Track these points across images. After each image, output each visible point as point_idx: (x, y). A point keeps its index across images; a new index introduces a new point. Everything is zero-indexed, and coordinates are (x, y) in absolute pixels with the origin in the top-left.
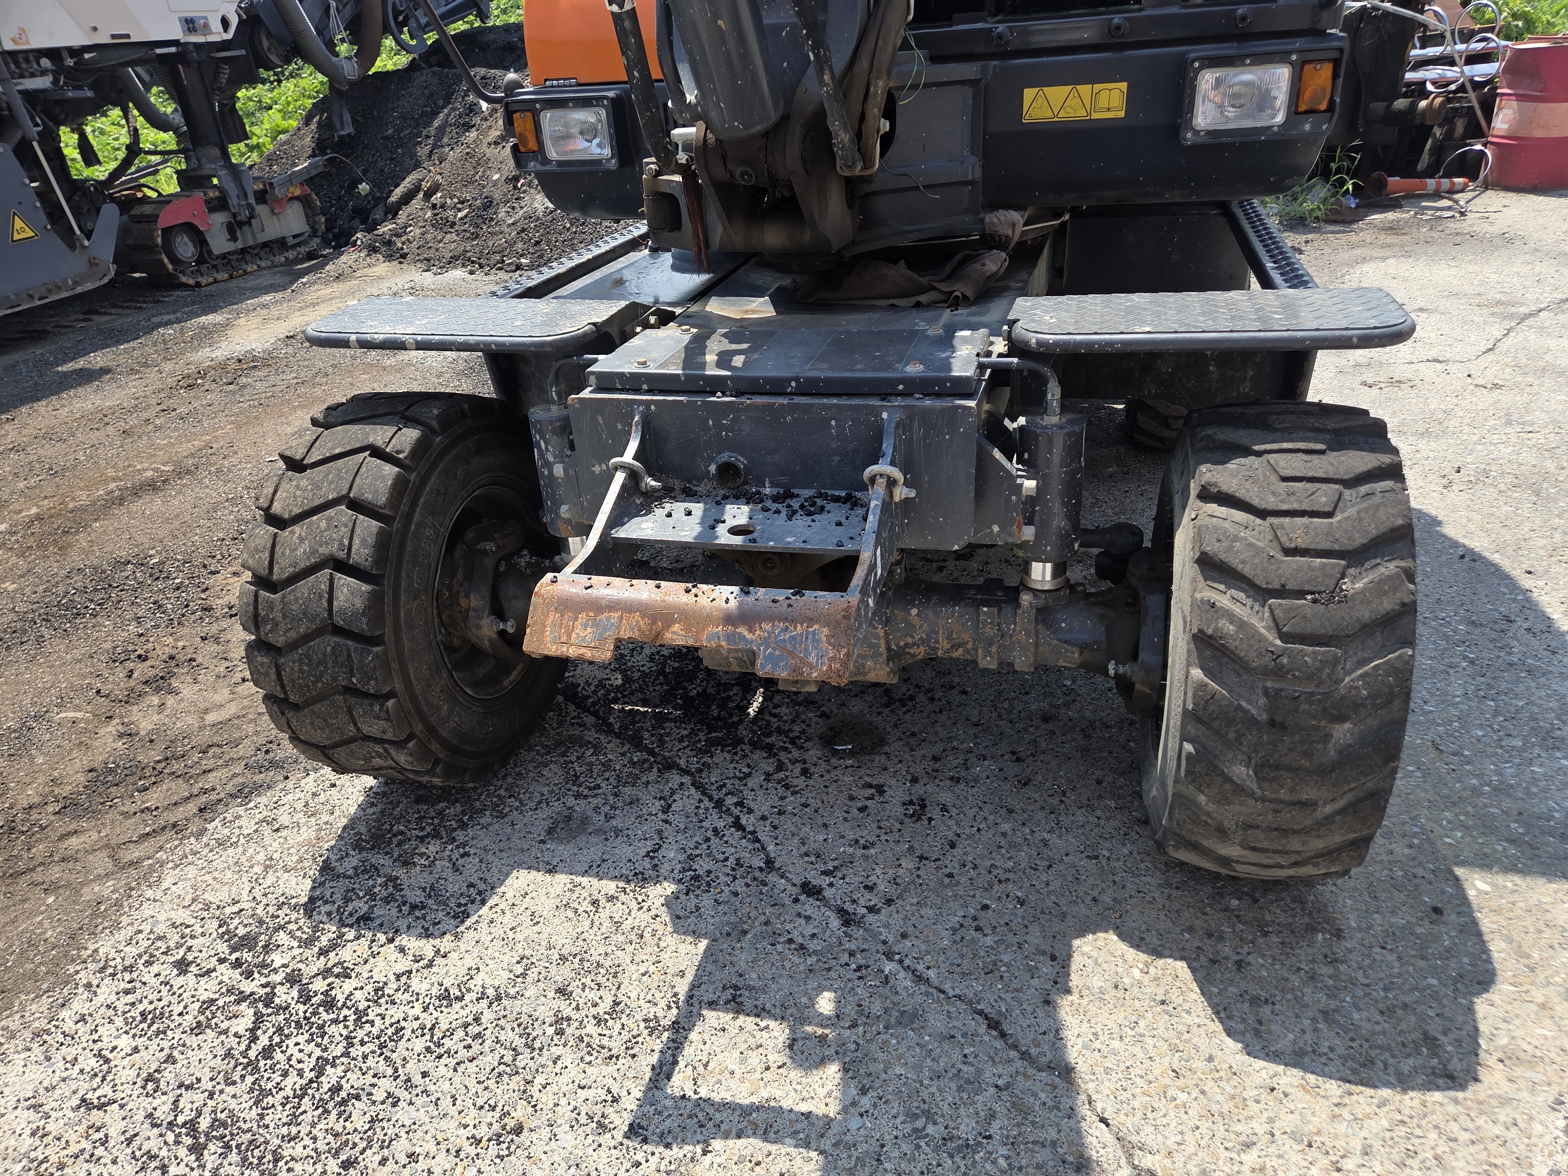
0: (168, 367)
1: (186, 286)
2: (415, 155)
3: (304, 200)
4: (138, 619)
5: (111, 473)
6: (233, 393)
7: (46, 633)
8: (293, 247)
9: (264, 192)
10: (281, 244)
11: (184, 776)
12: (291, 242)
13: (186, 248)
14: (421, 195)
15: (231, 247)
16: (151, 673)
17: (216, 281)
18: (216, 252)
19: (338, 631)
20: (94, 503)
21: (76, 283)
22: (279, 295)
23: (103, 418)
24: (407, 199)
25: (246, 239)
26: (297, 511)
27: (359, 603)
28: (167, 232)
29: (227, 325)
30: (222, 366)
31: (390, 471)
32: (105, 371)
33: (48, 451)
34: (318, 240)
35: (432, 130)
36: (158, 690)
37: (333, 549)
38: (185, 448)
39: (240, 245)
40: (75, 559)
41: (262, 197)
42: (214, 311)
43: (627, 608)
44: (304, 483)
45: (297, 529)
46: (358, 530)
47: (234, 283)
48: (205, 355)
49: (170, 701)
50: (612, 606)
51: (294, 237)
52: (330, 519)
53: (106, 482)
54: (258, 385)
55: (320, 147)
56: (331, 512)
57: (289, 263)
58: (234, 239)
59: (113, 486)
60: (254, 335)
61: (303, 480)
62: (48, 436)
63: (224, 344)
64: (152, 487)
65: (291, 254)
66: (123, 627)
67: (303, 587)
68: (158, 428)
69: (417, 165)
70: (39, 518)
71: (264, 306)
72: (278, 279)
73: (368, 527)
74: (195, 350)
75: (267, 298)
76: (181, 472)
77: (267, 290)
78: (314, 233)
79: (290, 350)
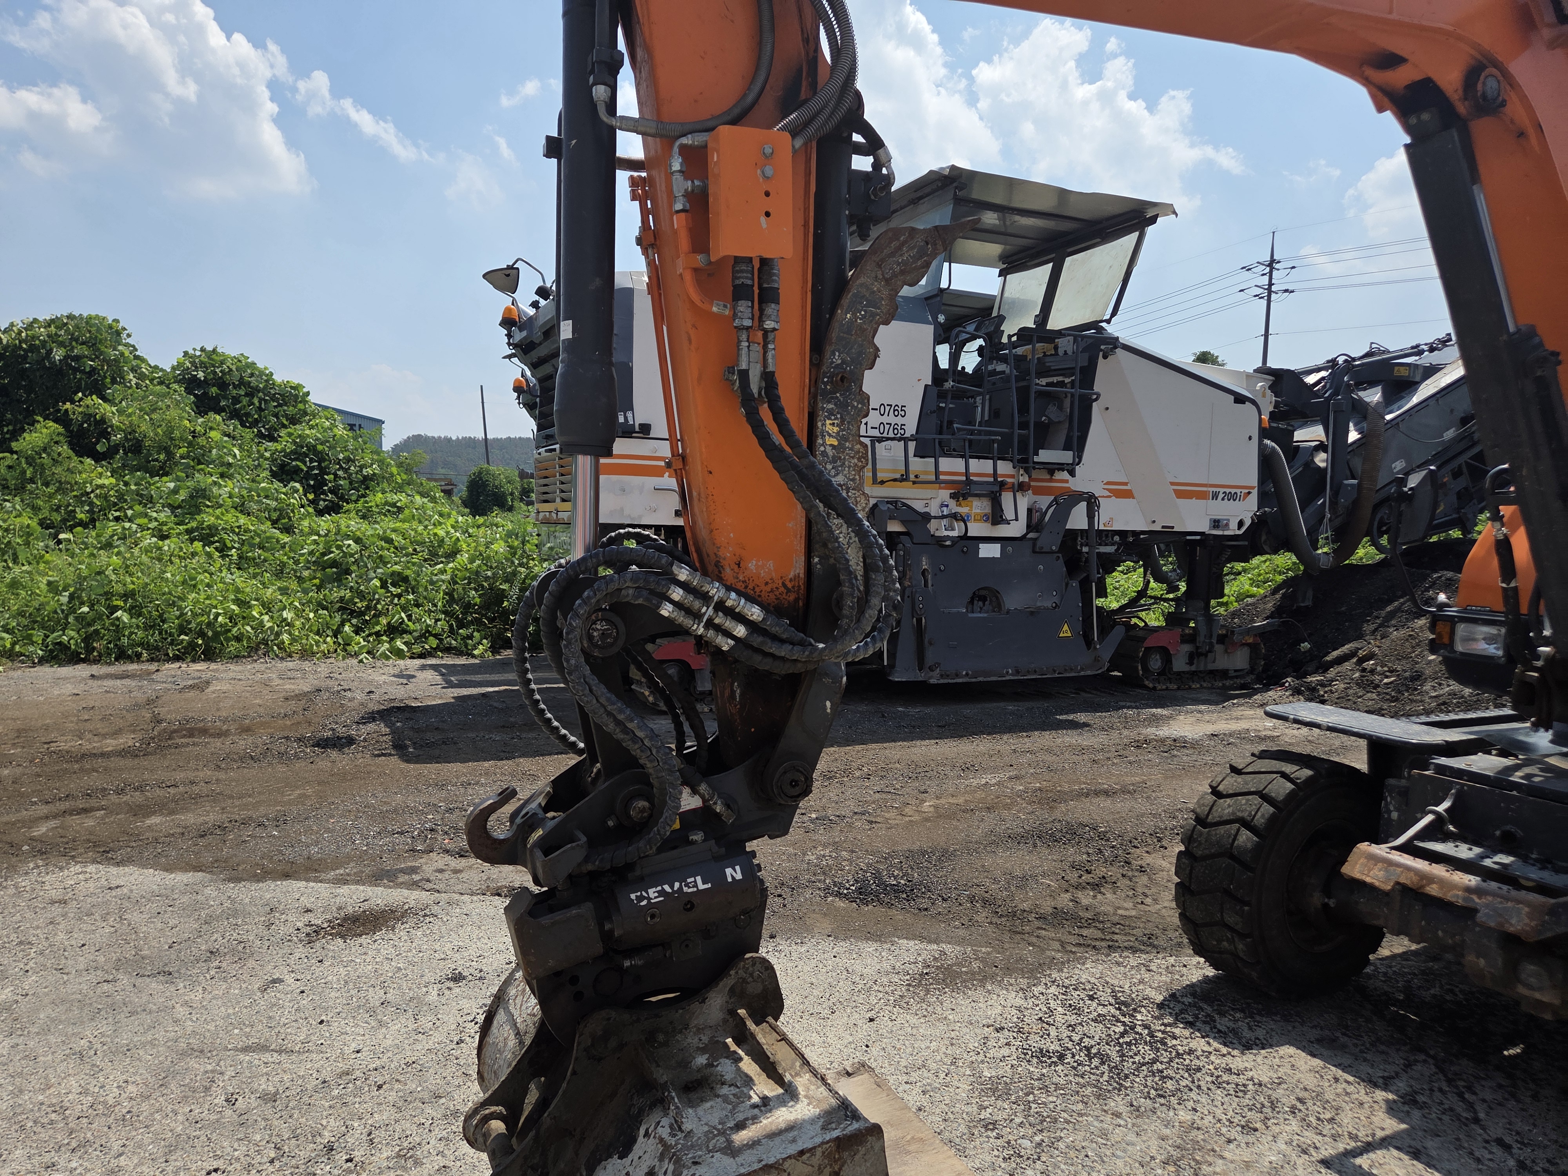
0: (1126, 732)
1: (1146, 687)
2: (1361, 629)
3: (1253, 648)
4: (1088, 854)
5: (1083, 779)
6: (1167, 758)
7: (1039, 843)
8: (1232, 678)
9: (1225, 636)
10: (1224, 674)
11: (1102, 930)
12: (1232, 674)
13: (1156, 663)
14: (1355, 660)
15: (1187, 668)
16: (1092, 880)
17: (1167, 689)
18: (1175, 670)
19: (1232, 857)
20: (1072, 791)
21: (1082, 669)
22: (1212, 708)
23: (1082, 750)
24: (1340, 660)
25: (1200, 665)
26: (1231, 792)
27: (1249, 845)
28: (1148, 649)
29: (1170, 717)
30: (1163, 741)
31: (1290, 786)
32: (1086, 725)
33: (1049, 758)
34: (1253, 677)
35: (1383, 613)
36: (1093, 889)
37: (1245, 815)
38: (1129, 780)
39: (1193, 668)
40: (1057, 814)
41: (1222, 639)
42: (1162, 707)
43: (1408, 869)
44: (1239, 780)
45: (1228, 800)
46: (1262, 809)
47: (1179, 693)
48: (1151, 731)
49: (1099, 896)
50: (1398, 865)
51: (1236, 671)
52: (1248, 800)
53: (1080, 783)
54: (1185, 758)
55: (1278, 612)
56: (1250, 797)
57: (1225, 688)
58: (1191, 663)
59: (1083, 786)
60: (1188, 728)
61: (1240, 779)
62: (1049, 751)
63: (1165, 728)
64: (1106, 793)
65: (1228, 683)
66: (1080, 855)
67: (1222, 830)
68: (1114, 764)
69: (1360, 636)
70: (1040, 789)
71: (1200, 712)
72: (1213, 697)
73: (1268, 809)
74: (1146, 727)
75: (1203, 707)
76: (1124, 791)
77: (1204, 702)
78: (1252, 671)
79: (1212, 743)
